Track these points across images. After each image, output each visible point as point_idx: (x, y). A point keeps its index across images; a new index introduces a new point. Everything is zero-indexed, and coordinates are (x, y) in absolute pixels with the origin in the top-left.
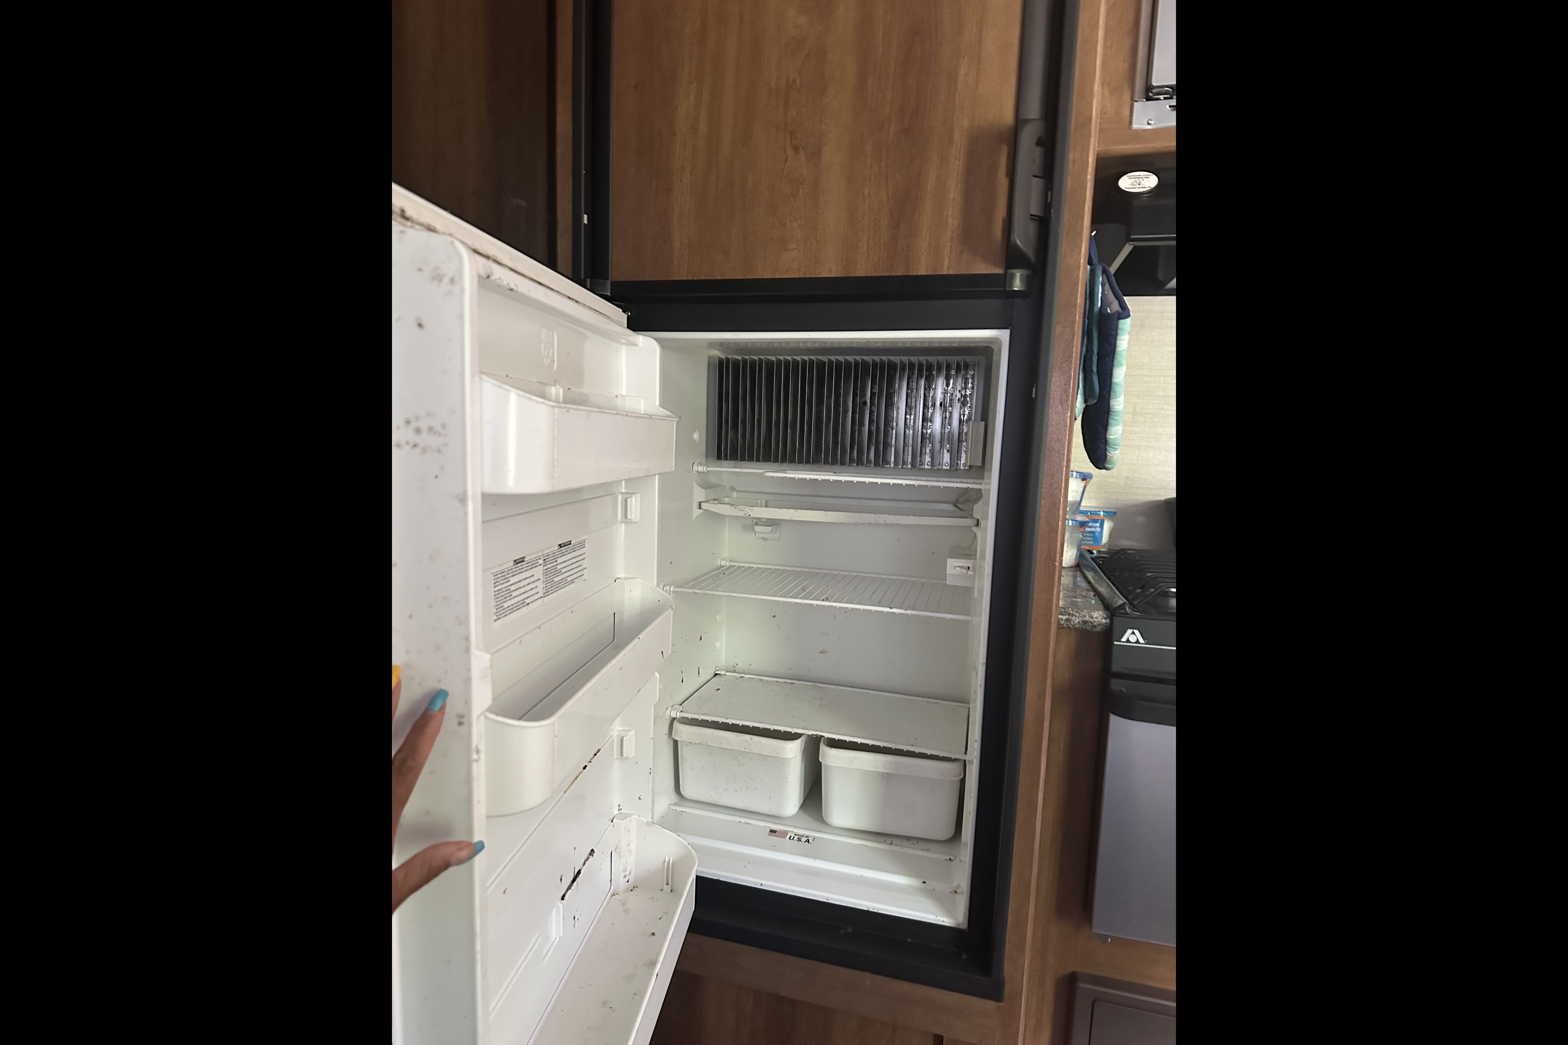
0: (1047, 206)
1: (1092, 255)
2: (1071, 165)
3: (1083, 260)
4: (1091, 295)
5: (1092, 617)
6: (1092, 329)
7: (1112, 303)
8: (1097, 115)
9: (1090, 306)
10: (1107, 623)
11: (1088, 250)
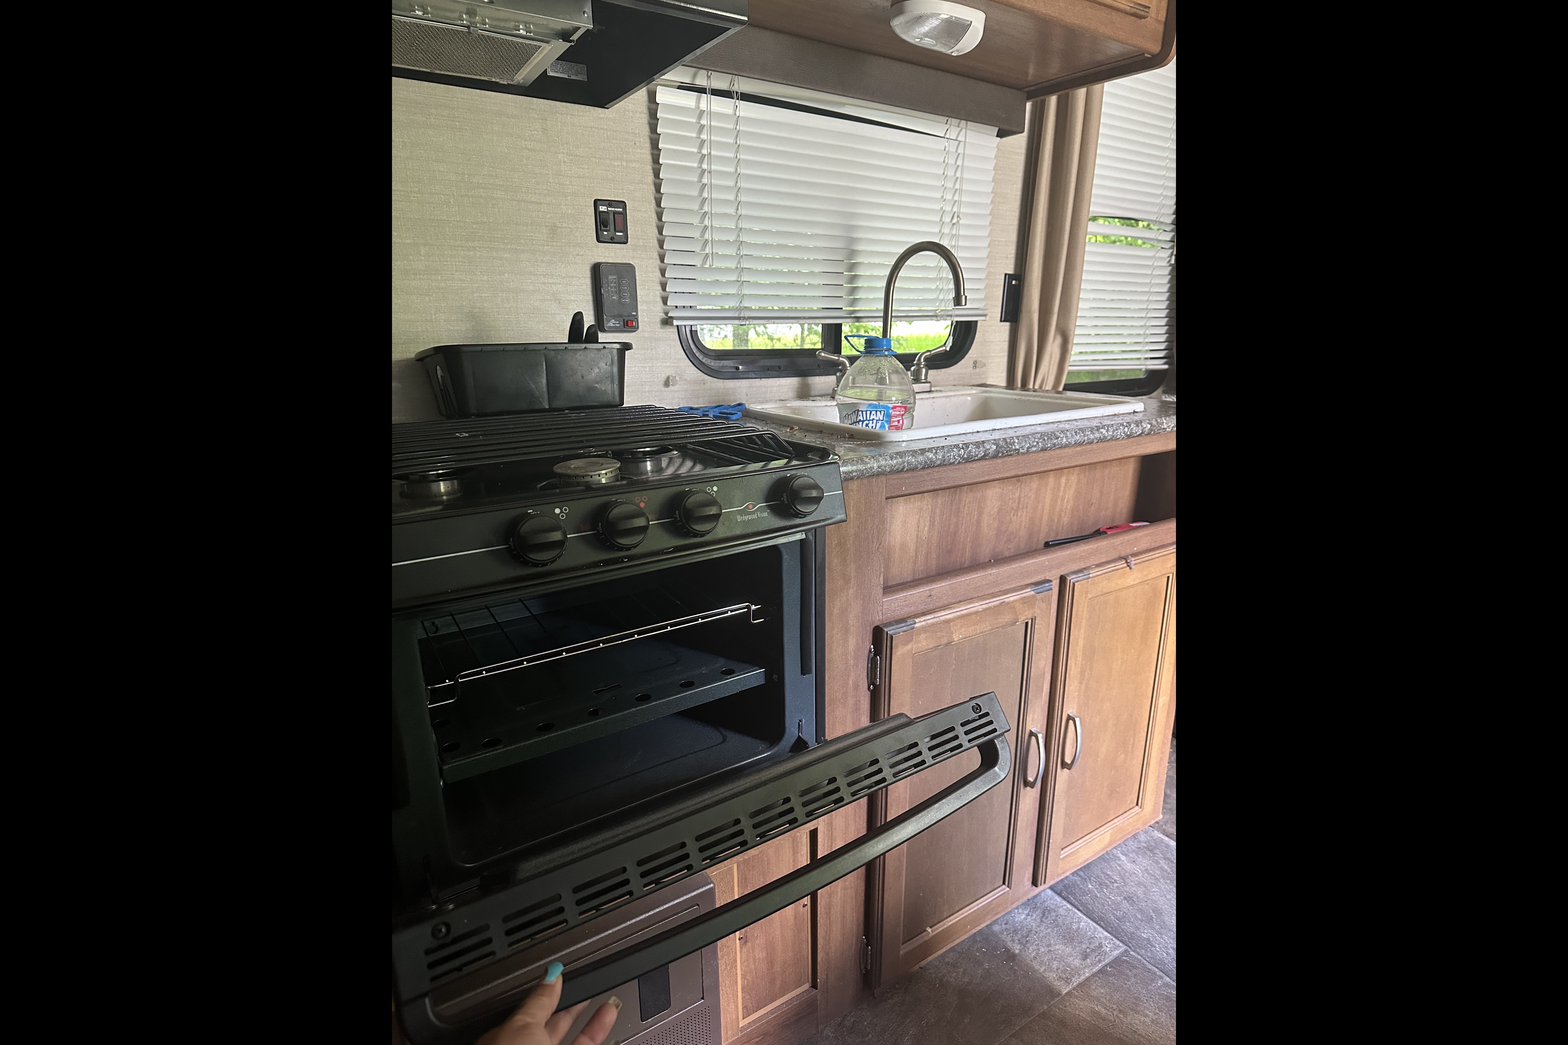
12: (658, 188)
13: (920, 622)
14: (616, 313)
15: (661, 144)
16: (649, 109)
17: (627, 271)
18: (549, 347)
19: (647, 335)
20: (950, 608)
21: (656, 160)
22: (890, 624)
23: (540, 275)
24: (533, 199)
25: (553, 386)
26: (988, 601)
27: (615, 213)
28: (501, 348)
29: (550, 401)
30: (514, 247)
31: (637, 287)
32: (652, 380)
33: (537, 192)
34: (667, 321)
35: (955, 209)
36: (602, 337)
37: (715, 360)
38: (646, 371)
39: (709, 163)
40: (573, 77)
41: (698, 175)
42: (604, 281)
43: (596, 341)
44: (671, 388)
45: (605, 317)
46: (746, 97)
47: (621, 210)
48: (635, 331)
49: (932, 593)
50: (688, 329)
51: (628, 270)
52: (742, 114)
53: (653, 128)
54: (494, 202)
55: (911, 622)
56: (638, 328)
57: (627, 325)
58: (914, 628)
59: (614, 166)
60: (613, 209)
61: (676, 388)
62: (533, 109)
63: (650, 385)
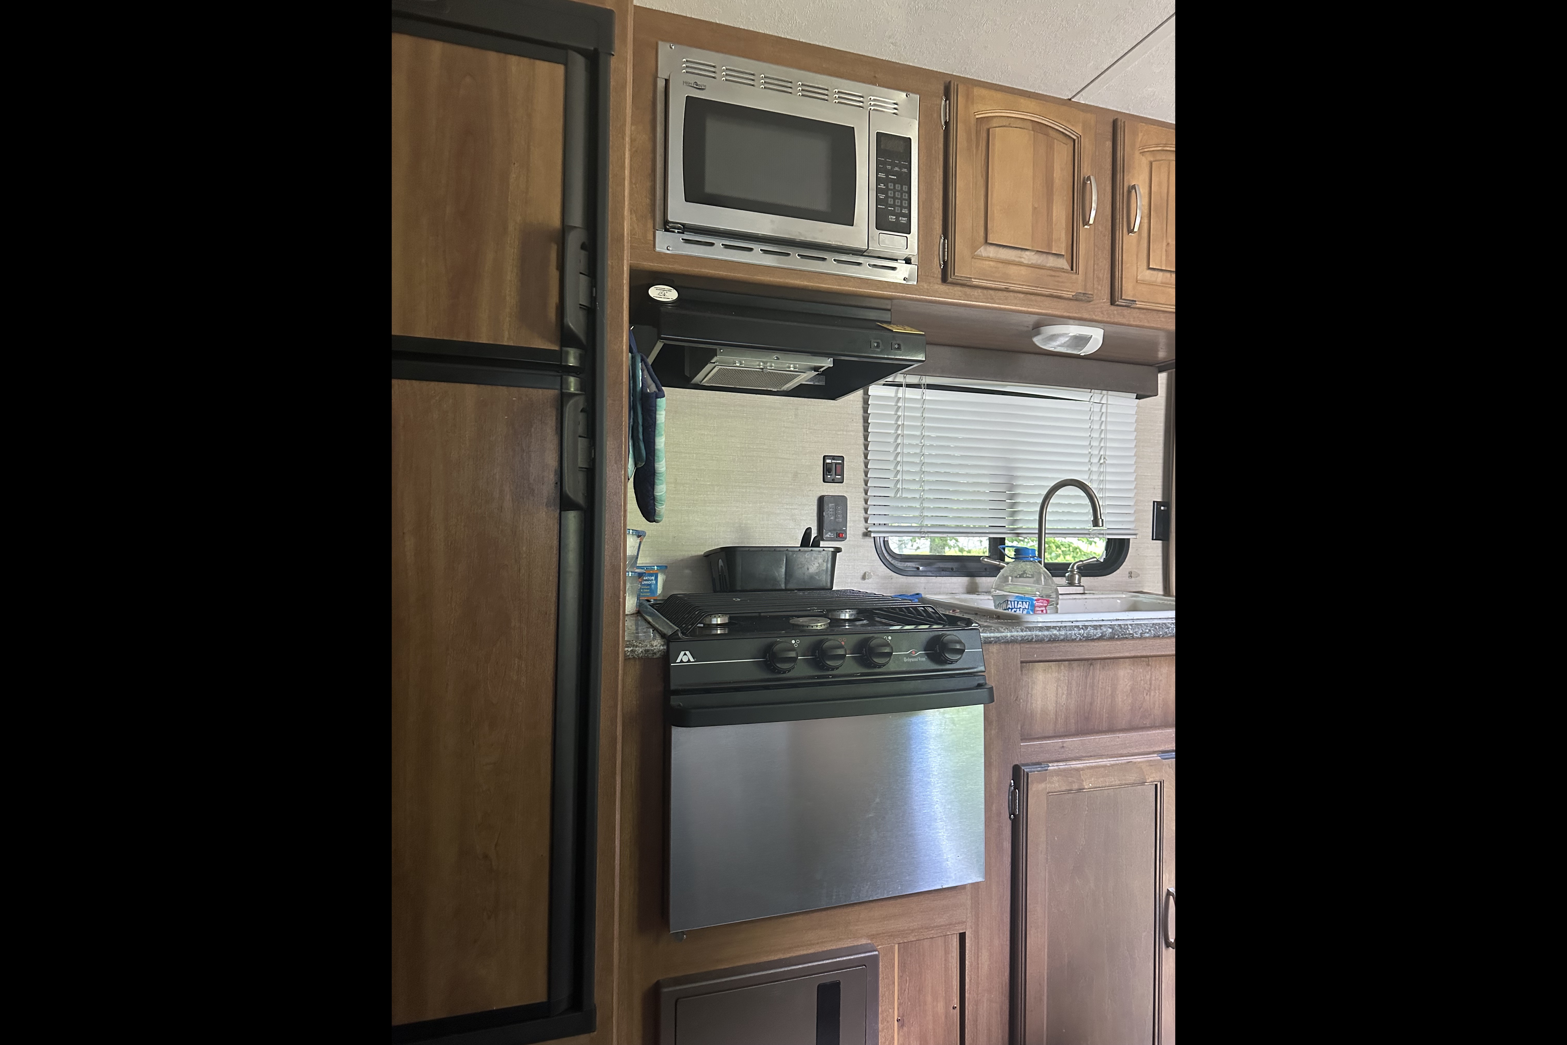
0: (593, 299)
1: (632, 345)
2: (610, 269)
3: (625, 347)
4: (633, 377)
5: (652, 646)
6: (636, 404)
7: (650, 385)
8: (628, 234)
9: (633, 386)
10: (664, 649)
11: (628, 341)
12: (866, 447)
13: (1052, 767)
14: (832, 528)
15: (870, 419)
16: (864, 399)
17: (841, 501)
18: (789, 549)
19: (851, 543)
20: (1081, 760)
21: (866, 429)
22: (1027, 765)
23: (785, 503)
24: (785, 457)
25: (789, 574)
26: (1116, 759)
27: (836, 464)
28: (760, 549)
29: (786, 584)
30: (770, 486)
31: (848, 511)
32: (853, 574)
33: (788, 452)
34: (867, 534)
35: (1102, 453)
36: (822, 544)
37: (901, 561)
38: (849, 568)
39: (903, 430)
40: (816, 384)
41: (894, 438)
42: (826, 508)
43: (819, 546)
44: (866, 580)
45: (824, 531)
46: (930, 387)
47: (841, 462)
48: (844, 540)
49: (1065, 745)
50: (882, 540)
51: (843, 499)
52: (927, 398)
53: (865, 410)
54: (761, 459)
55: (1045, 765)
56: (846, 538)
57: (839, 537)
58: (1047, 770)
59: (838, 435)
60: (835, 461)
61: (870, 581)
62: (790, 404)
63: (852, 578)
